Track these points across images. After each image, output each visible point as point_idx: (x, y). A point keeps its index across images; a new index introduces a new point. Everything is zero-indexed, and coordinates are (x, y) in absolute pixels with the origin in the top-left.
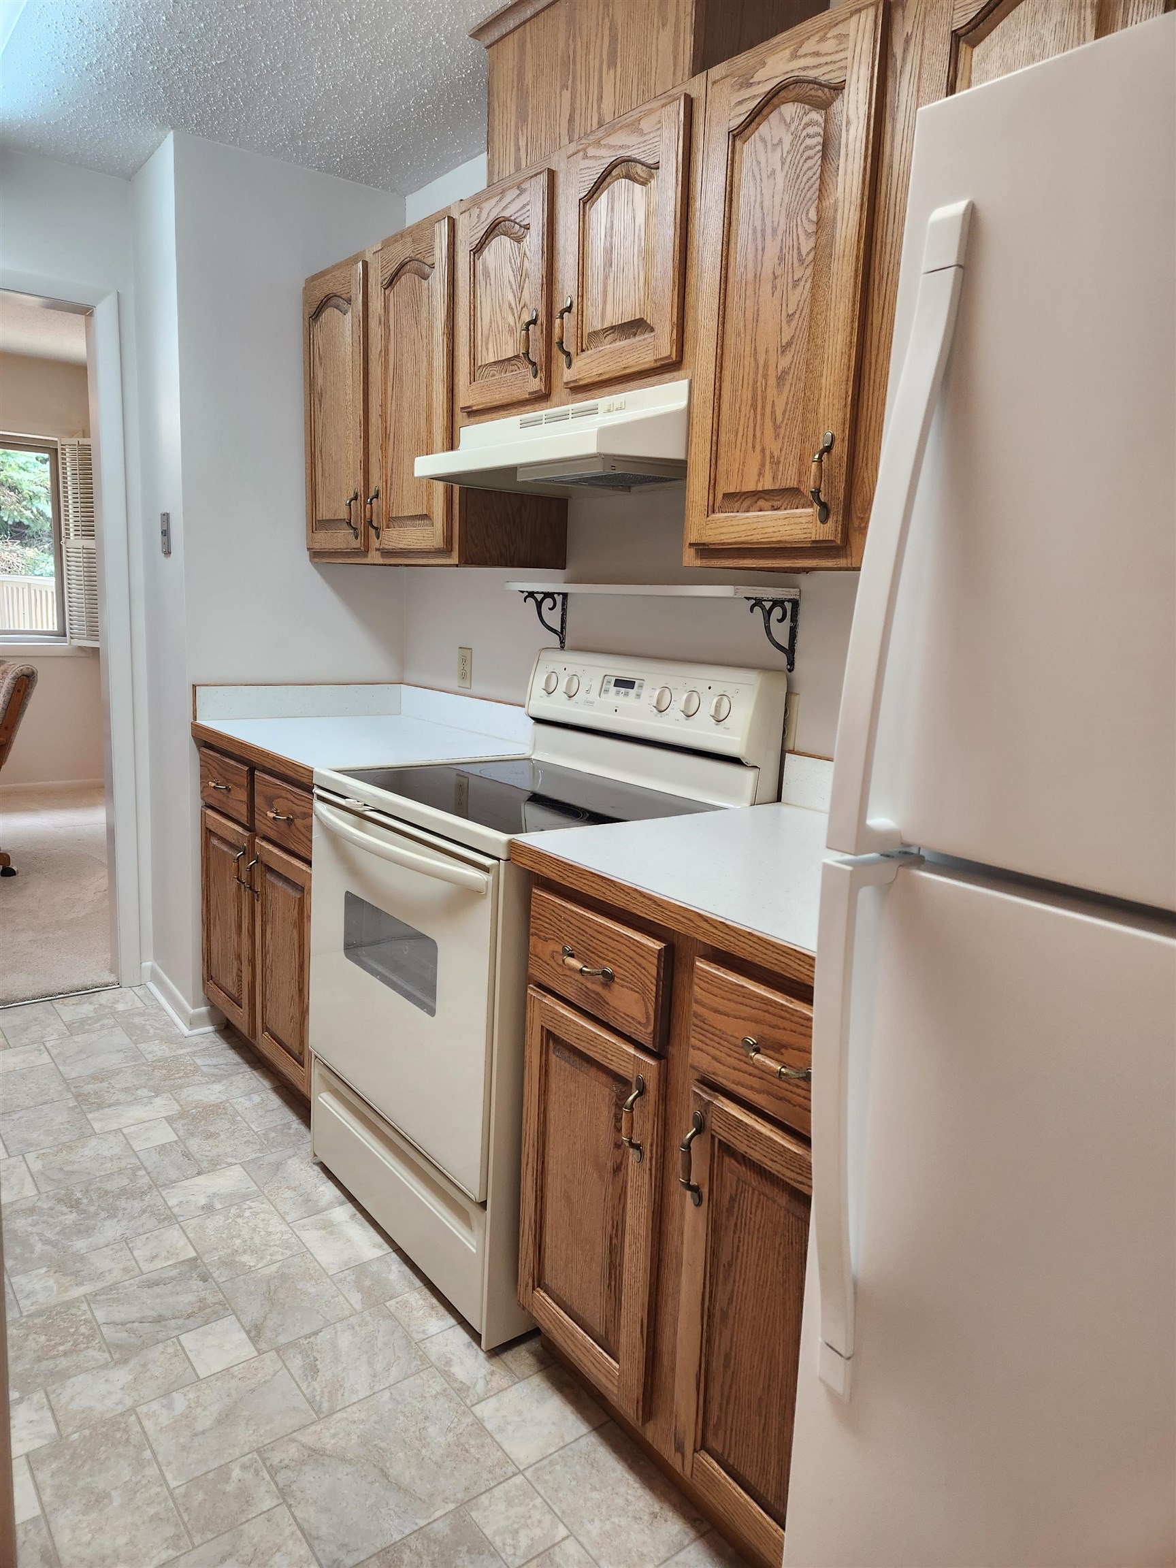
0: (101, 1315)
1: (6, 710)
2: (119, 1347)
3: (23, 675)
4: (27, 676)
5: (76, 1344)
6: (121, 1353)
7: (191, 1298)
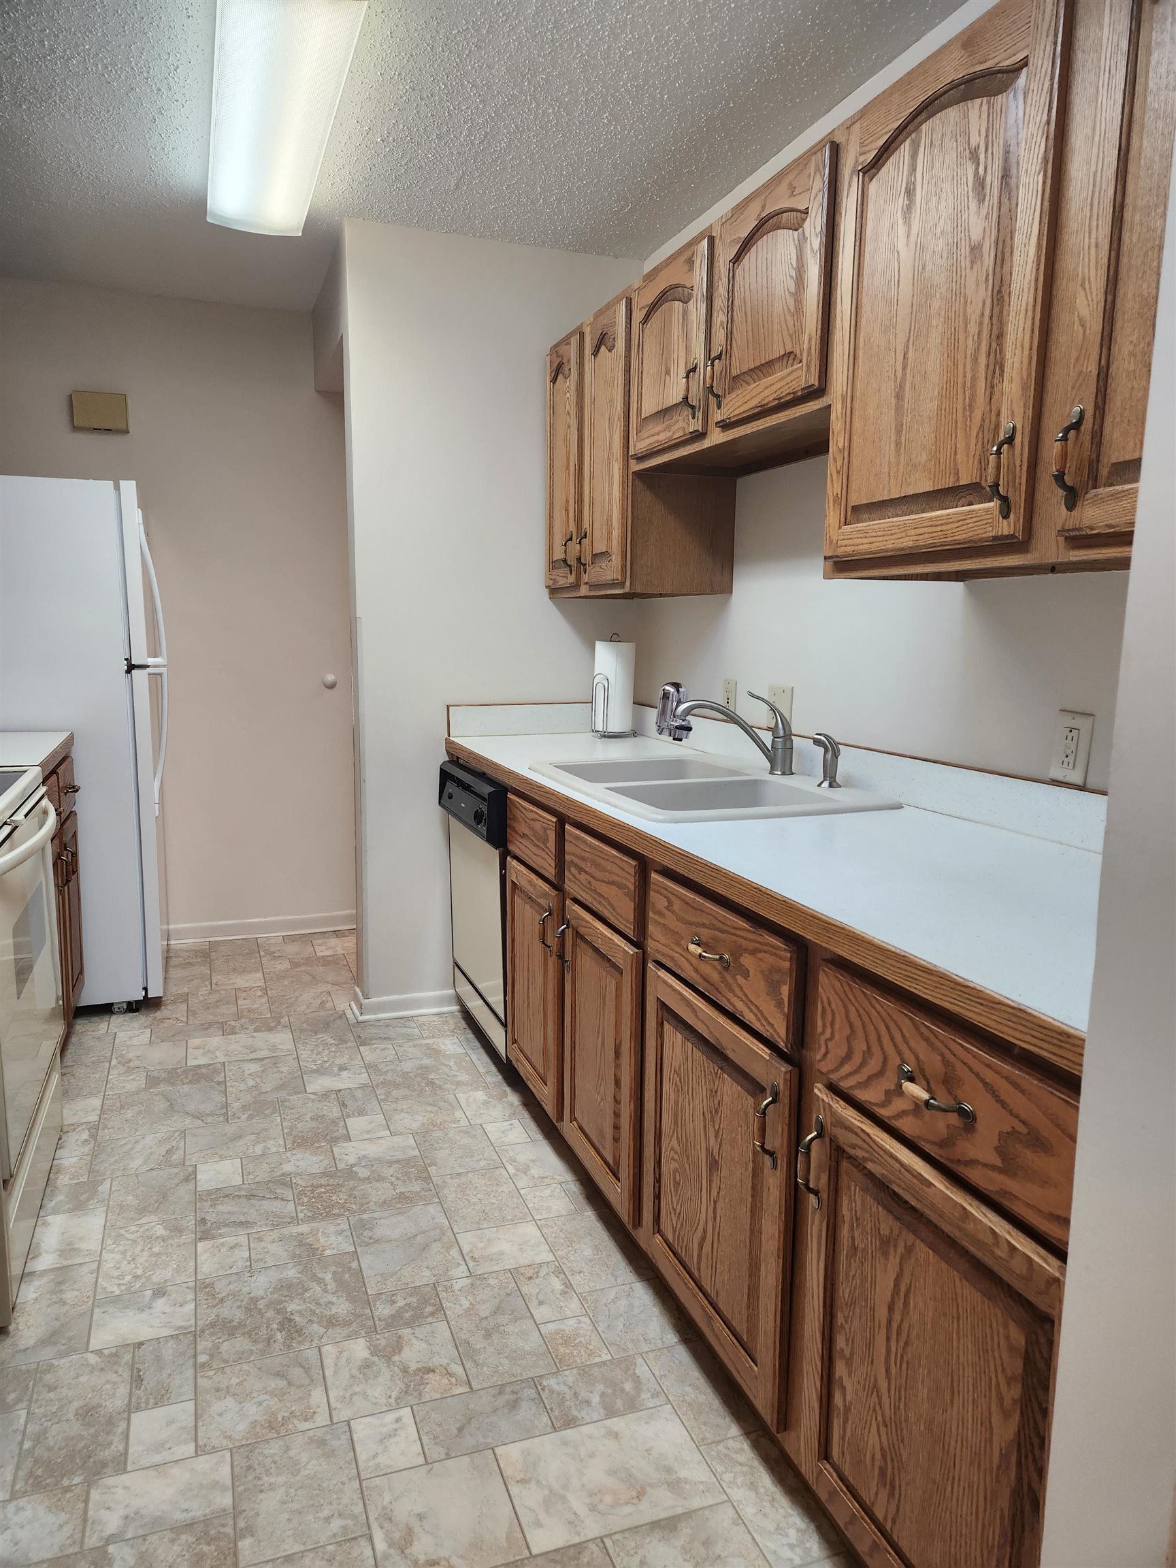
0: (291, 1207)
2: (284, 1184)
5: (313, 1191)
6: (285, 1181)
7: (220, 1208)
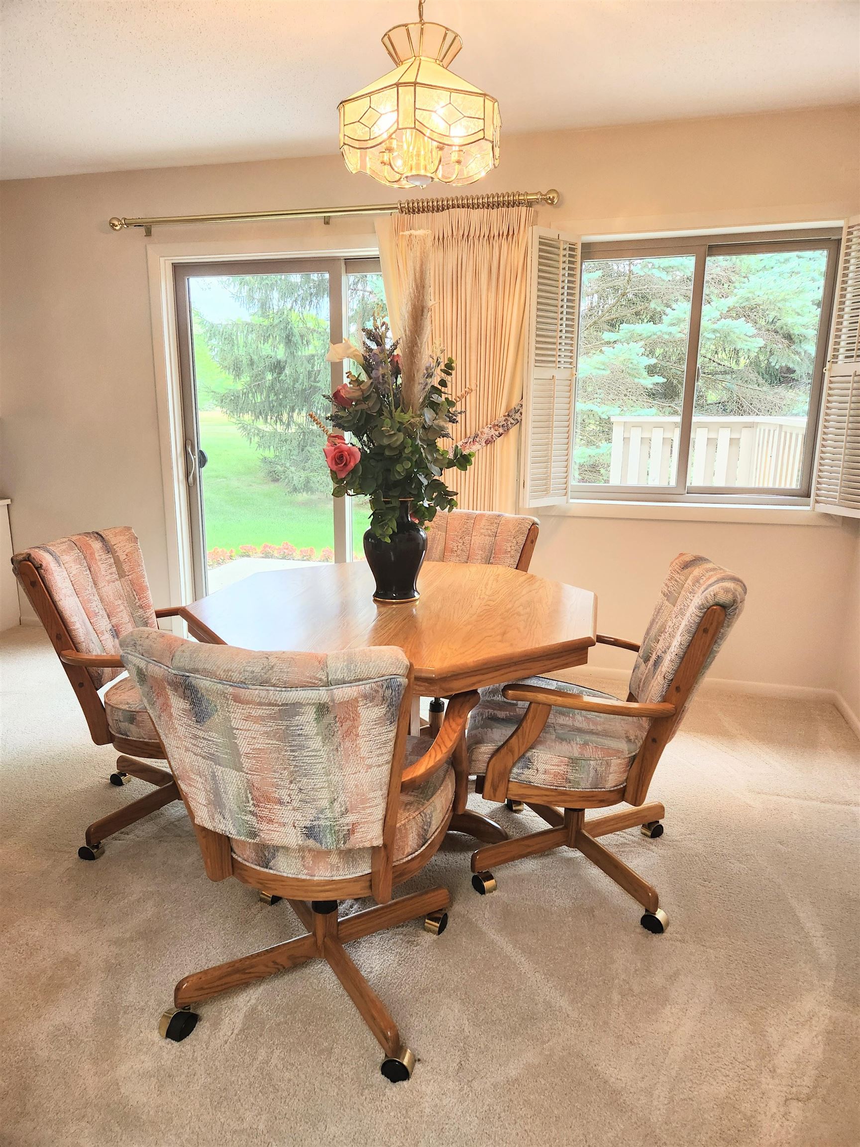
1: (682, 658)
3: (717, 604)
4: (724, 607)
